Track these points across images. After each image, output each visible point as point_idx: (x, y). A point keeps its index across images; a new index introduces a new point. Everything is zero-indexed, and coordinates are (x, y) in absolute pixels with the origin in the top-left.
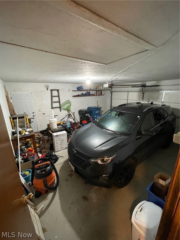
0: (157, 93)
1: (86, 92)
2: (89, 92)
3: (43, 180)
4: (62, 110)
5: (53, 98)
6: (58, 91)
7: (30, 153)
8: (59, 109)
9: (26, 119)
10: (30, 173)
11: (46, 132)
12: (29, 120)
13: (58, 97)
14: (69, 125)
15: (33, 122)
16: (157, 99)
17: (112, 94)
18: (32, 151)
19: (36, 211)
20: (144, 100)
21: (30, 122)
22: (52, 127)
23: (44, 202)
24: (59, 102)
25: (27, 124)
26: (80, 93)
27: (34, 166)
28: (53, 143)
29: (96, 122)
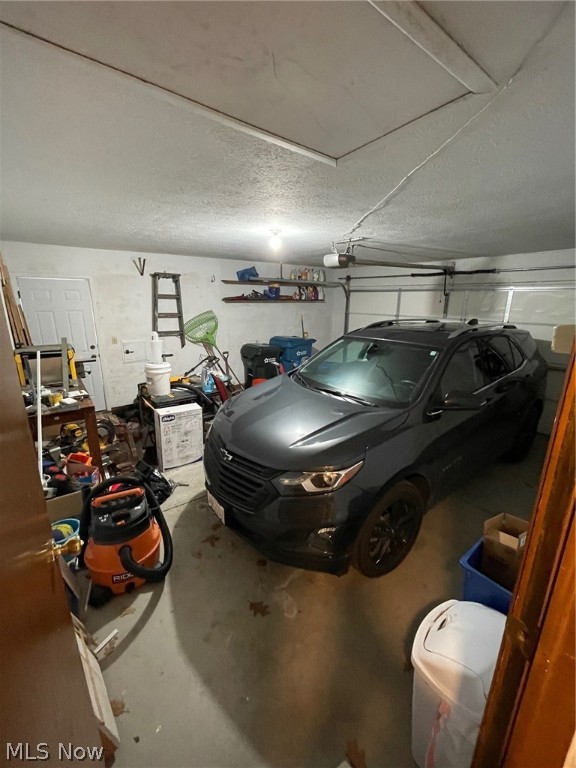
0: (490, 294)
1: (266, 288)
2: (278, 290)
3: (119, 546)
4: (186, 341)
5: (160, 301)
6: (175, 278)
7: (76, 467)
8: (177, 340)
9: (69, 360)
10: (75, 530)
11: (132, 413)
12: (79, 365)
13: (175, 301)
14: (209, 388)
15: (89, 373)
16: (489, 312)
17: (348, 298)
18: (84, 459)
19: (92, 646)
20: (449, 316)
21: (81, 374)
22: (154, 390)
23: (119, 620)
24: (179, 316)
25: (70, 377)
26: (247, 290)
27: (89, 503)
28: (155, 444)
29: (300, 374)
